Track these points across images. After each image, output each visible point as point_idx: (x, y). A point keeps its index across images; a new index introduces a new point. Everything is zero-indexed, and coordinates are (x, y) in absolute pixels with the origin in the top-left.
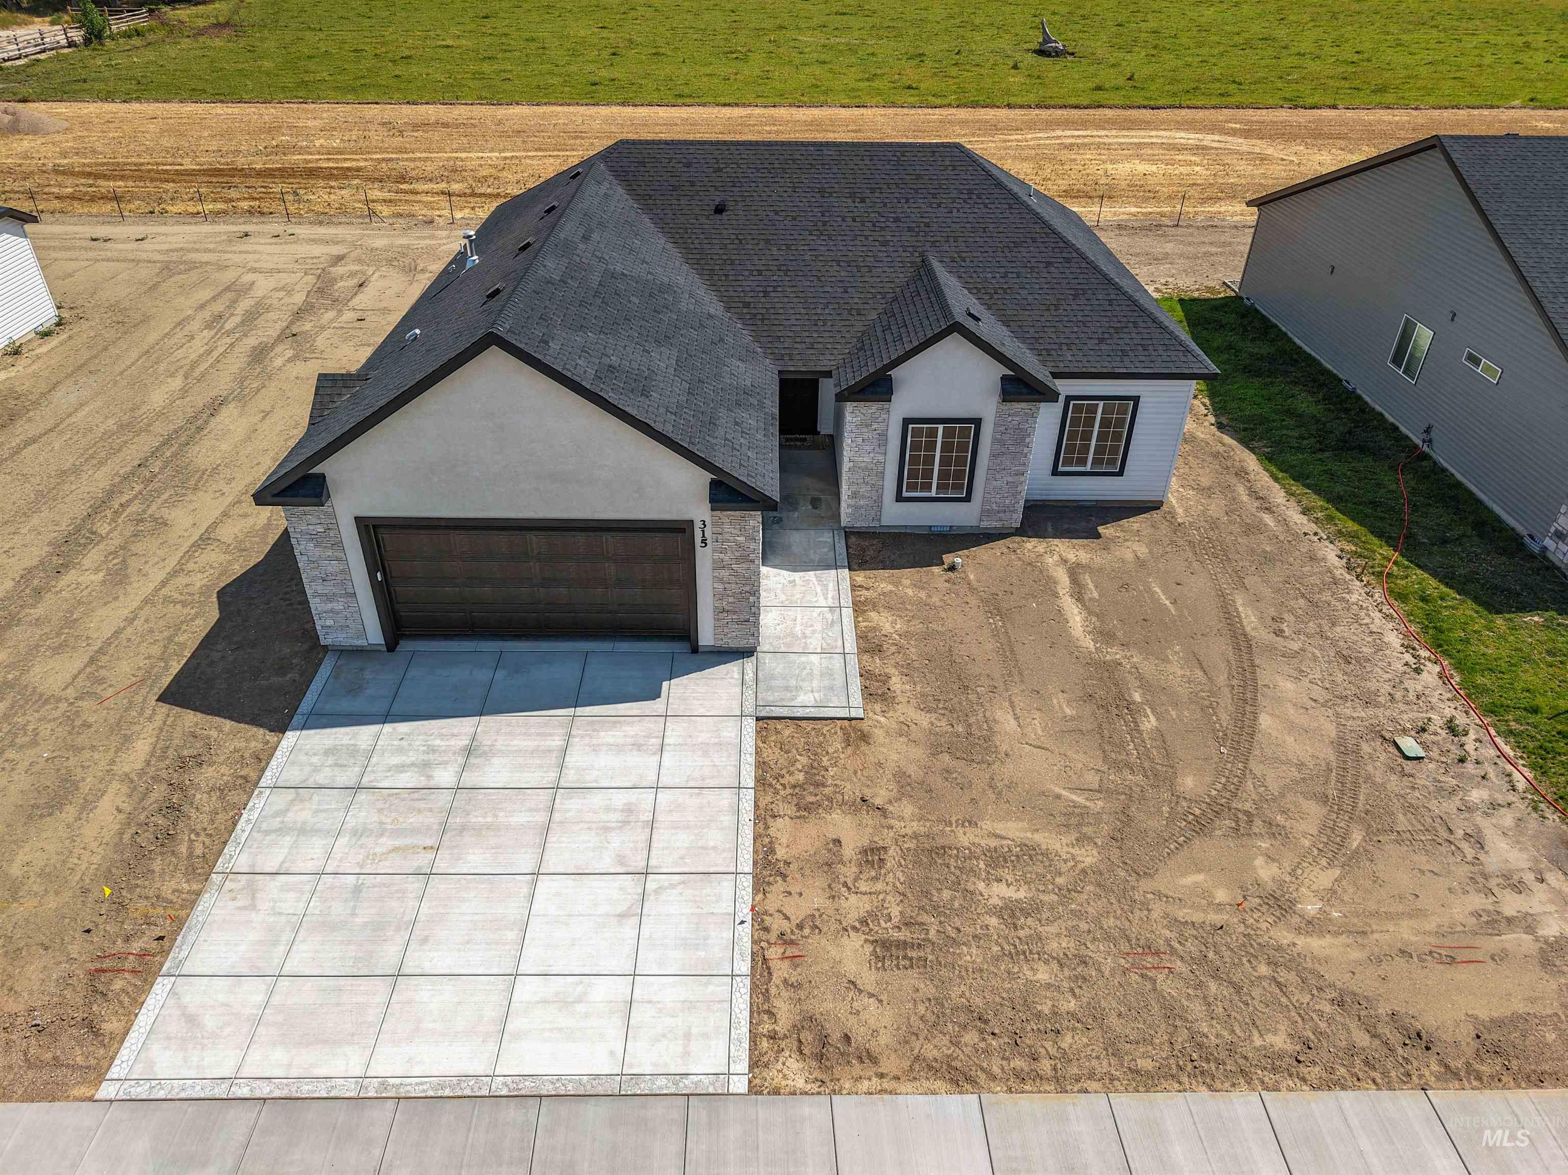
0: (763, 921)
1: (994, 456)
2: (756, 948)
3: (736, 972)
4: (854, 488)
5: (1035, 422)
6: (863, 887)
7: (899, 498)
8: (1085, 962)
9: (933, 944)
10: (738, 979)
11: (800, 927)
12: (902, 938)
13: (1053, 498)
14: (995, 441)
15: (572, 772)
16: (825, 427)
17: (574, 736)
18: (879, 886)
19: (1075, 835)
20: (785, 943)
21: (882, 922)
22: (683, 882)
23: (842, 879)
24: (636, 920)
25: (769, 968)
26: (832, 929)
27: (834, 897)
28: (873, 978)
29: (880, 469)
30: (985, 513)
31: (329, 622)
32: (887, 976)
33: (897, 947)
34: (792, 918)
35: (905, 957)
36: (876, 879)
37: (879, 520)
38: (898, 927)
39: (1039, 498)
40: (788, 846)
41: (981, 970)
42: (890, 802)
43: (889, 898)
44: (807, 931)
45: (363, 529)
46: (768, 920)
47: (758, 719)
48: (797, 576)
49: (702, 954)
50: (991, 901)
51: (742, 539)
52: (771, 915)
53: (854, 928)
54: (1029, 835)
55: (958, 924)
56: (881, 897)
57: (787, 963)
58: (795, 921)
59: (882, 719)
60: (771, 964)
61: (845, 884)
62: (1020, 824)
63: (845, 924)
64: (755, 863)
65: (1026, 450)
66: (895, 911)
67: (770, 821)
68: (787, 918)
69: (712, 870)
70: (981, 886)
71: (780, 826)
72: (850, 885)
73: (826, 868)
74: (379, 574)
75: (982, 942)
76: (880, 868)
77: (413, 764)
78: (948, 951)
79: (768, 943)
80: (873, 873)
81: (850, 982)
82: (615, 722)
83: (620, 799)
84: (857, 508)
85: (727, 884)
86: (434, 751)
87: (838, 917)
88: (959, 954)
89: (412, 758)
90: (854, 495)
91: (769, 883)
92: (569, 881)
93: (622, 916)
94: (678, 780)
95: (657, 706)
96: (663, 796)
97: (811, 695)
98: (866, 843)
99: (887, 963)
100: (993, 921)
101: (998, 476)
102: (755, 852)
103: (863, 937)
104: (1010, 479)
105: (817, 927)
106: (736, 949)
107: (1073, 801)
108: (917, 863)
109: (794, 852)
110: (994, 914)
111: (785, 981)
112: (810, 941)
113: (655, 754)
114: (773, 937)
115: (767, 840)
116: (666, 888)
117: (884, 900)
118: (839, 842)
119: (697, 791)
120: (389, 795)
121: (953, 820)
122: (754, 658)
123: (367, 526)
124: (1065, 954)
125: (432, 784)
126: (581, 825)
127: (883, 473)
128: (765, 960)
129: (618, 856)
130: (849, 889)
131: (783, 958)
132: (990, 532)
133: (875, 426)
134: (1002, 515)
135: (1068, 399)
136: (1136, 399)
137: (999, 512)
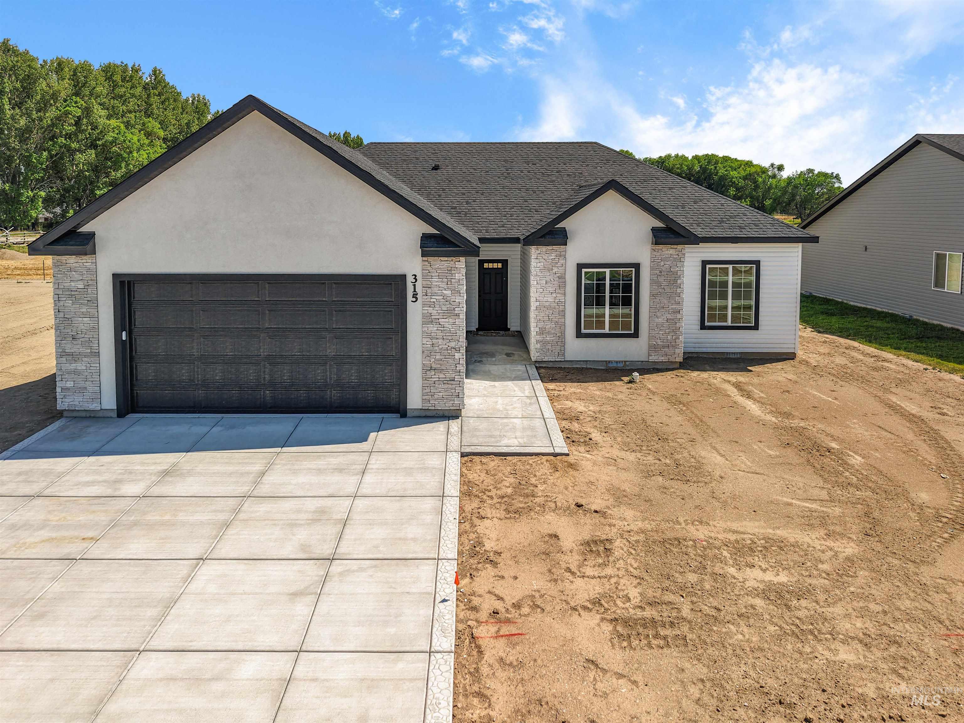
0: (470, 601)
1: (653, 296)
2: (461, 627)
3: (435, 648)
4: (541, 325)
5: (683, 266)
6: (589, 571)
7: (579, 335)
8: (895, 642)
9: (690, 622)
10: (439, 656)
11: (517, 606)
12: (649, 616)
13: (704, 350)
14: (653, 282)
15: (267, 486)
16: (513, 324)
17: (276, 464)
18: (609, 571)
19: (822, 532)
20: (500, 621)
21: (618, 602)
22: (375, 566)
23: (564, 565)
24: (313, 598)
25: (478, 647)
26: (558, 608)
27: (556, 581)
28: (619, 657)
29: (561, 308)
30: (653, 348)
31: (70, 384)
32: (638, 654)
33: (645, 626)
34: (507, 598)
35: (656, 636)
36: (604, 565)
37: (564, 355)
38: (641, 607)
39: (693, 350)
40: (498, 540)
41: (762, 650)
42: (608, 508)
43: (622, 581)
44: (526, 610)
45: (118, 284)
46: (476, 601)
47: (463, 455)
48: (497, 384)
49: (392, 630)
50: (748, 584)
51: (448, 292)
52: (480, 596)
53: (585, 608)
54: (771, 531)
55: (715, 604)
56: (613, 580)
57: (502, 642)
58: (509, 601)
59: (588, 456)
60: (481, 642)
61: (568, 570)
62: (757, 524)
63: (573, 604)
64: (460, 553)
65: (679, 290)
66: (634, 593)
67: (477, 521)
68: (500, 598)
69: (410, 556)
70: (732, 571)
71: (488, 525)
72: (574, 569)
73: (544, 557)
74: (124, 333)
75: (752, 621)
76: (608, 556)
77: (105, 481)
78: (711, 630)
79: (477, 621)
80: (600, 561)
81: (588, 660)
82: (320, 456)
83: (312, 505)
84: (544, 343)
85: (427, 568)
86: (131, 473)
87: (564, 598)
88: (726, 633)
89: (106, 477)
90: (542, 332)
91: (477, 569)
92: (241, 566)
93: (295, 595)
94: (378, 491)
95: (364, 446)
96: (360, 503)
97: (515, 440)
98: (587, 537)
99: (635, 643)
100: (759, 602)
101: (659, 314)
102: (461, 544)
103: (598, 616)
104: (669, 316)
105: (538, 607)
106: (436, 625)
107: (808, 508)
108: (649, 551)
109: (505, 543)
110: (758, 595)
111: (501, 660)
112: (530, 619)
113: (357, 474)
114: (483, 615)
115: (472, 536)
116: (354, 571)
117: (617, 583)
118: (556, 536)
119: (398, 498)
120: (66, 501)
121: (681, 520)
122: (459, 421)
123: (122, 283)
124: (864, 634)
125: (117, 494)
126: (266, 522)
127: (564, 311)
128: (473, 637)
129: (302, 545)
130: (573, 573)
131: (497, 636)
132: (658, 367)
133: (555, 270)
134: (666, 349)
135: (705, 263)
136: (757, 263)
137: (664, 347)
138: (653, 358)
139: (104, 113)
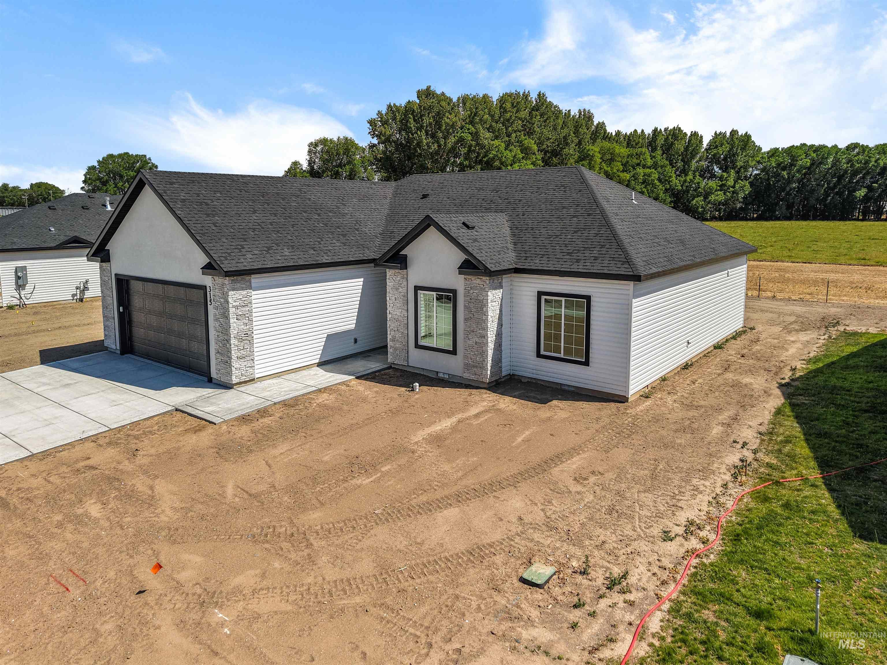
1: (466, 320)
4: (393, 333)
6: (53, 478)
7: (417, 346)
14: (465, 308)
15: (74, 401)
17: (104, 392)
23: (53, 472)
27: (34, 476)
29: (405, 322)
37: (408, 361)
47: (176, 410)
51: (222, 300)
59: (224, 428)
62: (175, 488)
65: (484, 317)
70: (91, 502)
71: (86, 445)
72: (50, 475)
74: (121, 308)
75: (32, 522)
82: (126, 392)
83: (64, 413)
84: (395, 349)
85: (17, 452)
86: (58, 382)
89: (49, 381)
90: (393, 339)
94: (95, 416)
97: (215, 408)
98: (97, 464)
101: (470, 337)
104: (478, 340)
109: (66, 455)
115: (70, 447)
119: (92, 421)
121: (152, 473)
122: (227, 391)
123: (118, 279)
125: (33, 389)
127: (407, 324)
129: (16, 429)
130: (46, 476)
132: (473, 384)
133: (401, 290)
134: (475, 369)
135: (540, 294)
136: (588, 298)
137: (474, 366)
138: (466, 375)
139: (488, 135)
